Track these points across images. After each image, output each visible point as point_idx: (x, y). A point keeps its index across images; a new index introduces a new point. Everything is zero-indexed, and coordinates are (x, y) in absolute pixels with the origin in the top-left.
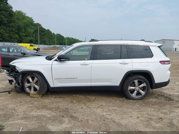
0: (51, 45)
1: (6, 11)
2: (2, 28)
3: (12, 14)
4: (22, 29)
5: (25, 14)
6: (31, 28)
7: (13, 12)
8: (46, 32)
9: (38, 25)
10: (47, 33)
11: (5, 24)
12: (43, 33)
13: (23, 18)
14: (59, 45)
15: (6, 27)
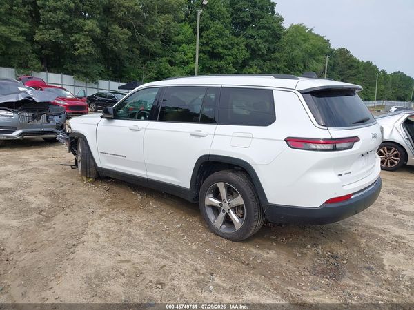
0: (369, 100)
1: (267, 28)
2: (255, 65)
3: (280, 34)
4: (298, 65)
5: (311, 30)
6: (317, 61)
7: (281, 28)
8: (361, 69)
9: (343, 52)
10: (362, 71)
11: (262, 56)
12: (352, 72)
13: (303, 40)
14: (393, 100)
15: (264, 61)
